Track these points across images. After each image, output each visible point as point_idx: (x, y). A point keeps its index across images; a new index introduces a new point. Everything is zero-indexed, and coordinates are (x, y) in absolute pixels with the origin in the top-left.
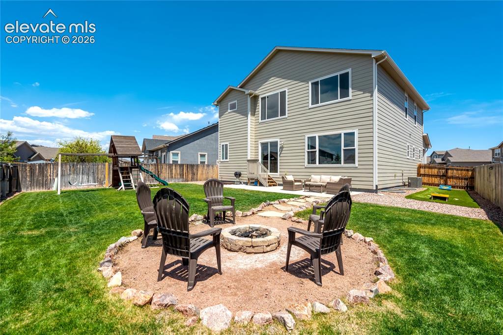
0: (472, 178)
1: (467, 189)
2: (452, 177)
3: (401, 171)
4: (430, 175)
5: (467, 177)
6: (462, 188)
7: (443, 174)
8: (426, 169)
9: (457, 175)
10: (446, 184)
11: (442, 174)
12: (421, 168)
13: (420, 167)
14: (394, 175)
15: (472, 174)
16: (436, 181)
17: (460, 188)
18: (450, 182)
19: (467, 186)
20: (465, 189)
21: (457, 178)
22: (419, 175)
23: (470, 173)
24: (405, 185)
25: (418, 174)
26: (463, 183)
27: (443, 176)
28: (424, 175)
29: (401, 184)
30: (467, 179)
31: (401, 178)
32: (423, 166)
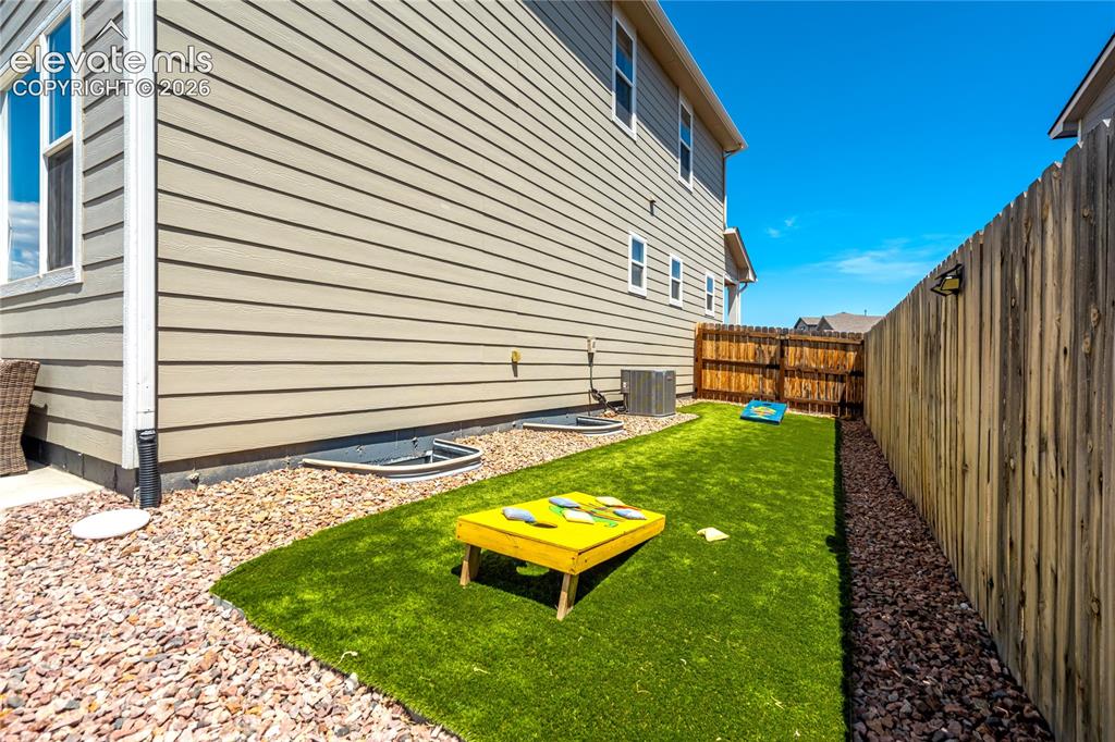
0: (858, 373)
1: (843, 413)
2: (800, 372)
3: (583, 344)
4: (731, 363)
5: (840, 371)
6: (828, 411)
7: (772, 359)
8: (721, 343)
9: (814, 366)
10: (778, 397)
11: (767, 362)
12: (705, 338)
13: (703, 334)
14: (506, 355)
15: (860, 360)
16: (750, 382)
17: (821, 410)
18: (792, 388)
19: (843, 404)
20: (835, 412)
21: (816, 374)
22: (701, 362)
23: (852, 355)
24: (602, 405)
25: (696, 360)
26: (832, 392)
27: (771, 366)
28: (717, 364)
29: (584, 400)
30: (840, 378)
31: (585, 372)
32: (711, 332)
